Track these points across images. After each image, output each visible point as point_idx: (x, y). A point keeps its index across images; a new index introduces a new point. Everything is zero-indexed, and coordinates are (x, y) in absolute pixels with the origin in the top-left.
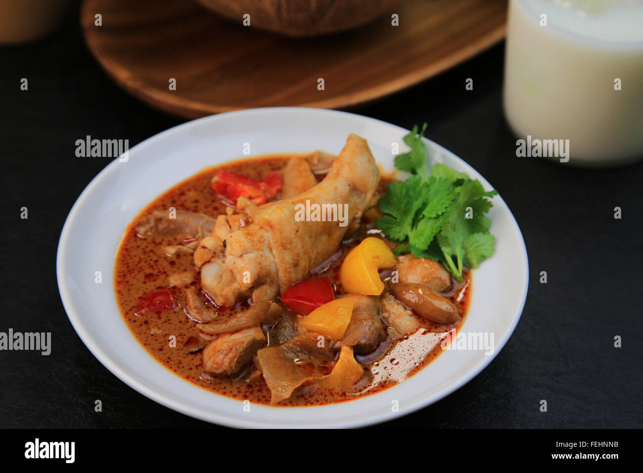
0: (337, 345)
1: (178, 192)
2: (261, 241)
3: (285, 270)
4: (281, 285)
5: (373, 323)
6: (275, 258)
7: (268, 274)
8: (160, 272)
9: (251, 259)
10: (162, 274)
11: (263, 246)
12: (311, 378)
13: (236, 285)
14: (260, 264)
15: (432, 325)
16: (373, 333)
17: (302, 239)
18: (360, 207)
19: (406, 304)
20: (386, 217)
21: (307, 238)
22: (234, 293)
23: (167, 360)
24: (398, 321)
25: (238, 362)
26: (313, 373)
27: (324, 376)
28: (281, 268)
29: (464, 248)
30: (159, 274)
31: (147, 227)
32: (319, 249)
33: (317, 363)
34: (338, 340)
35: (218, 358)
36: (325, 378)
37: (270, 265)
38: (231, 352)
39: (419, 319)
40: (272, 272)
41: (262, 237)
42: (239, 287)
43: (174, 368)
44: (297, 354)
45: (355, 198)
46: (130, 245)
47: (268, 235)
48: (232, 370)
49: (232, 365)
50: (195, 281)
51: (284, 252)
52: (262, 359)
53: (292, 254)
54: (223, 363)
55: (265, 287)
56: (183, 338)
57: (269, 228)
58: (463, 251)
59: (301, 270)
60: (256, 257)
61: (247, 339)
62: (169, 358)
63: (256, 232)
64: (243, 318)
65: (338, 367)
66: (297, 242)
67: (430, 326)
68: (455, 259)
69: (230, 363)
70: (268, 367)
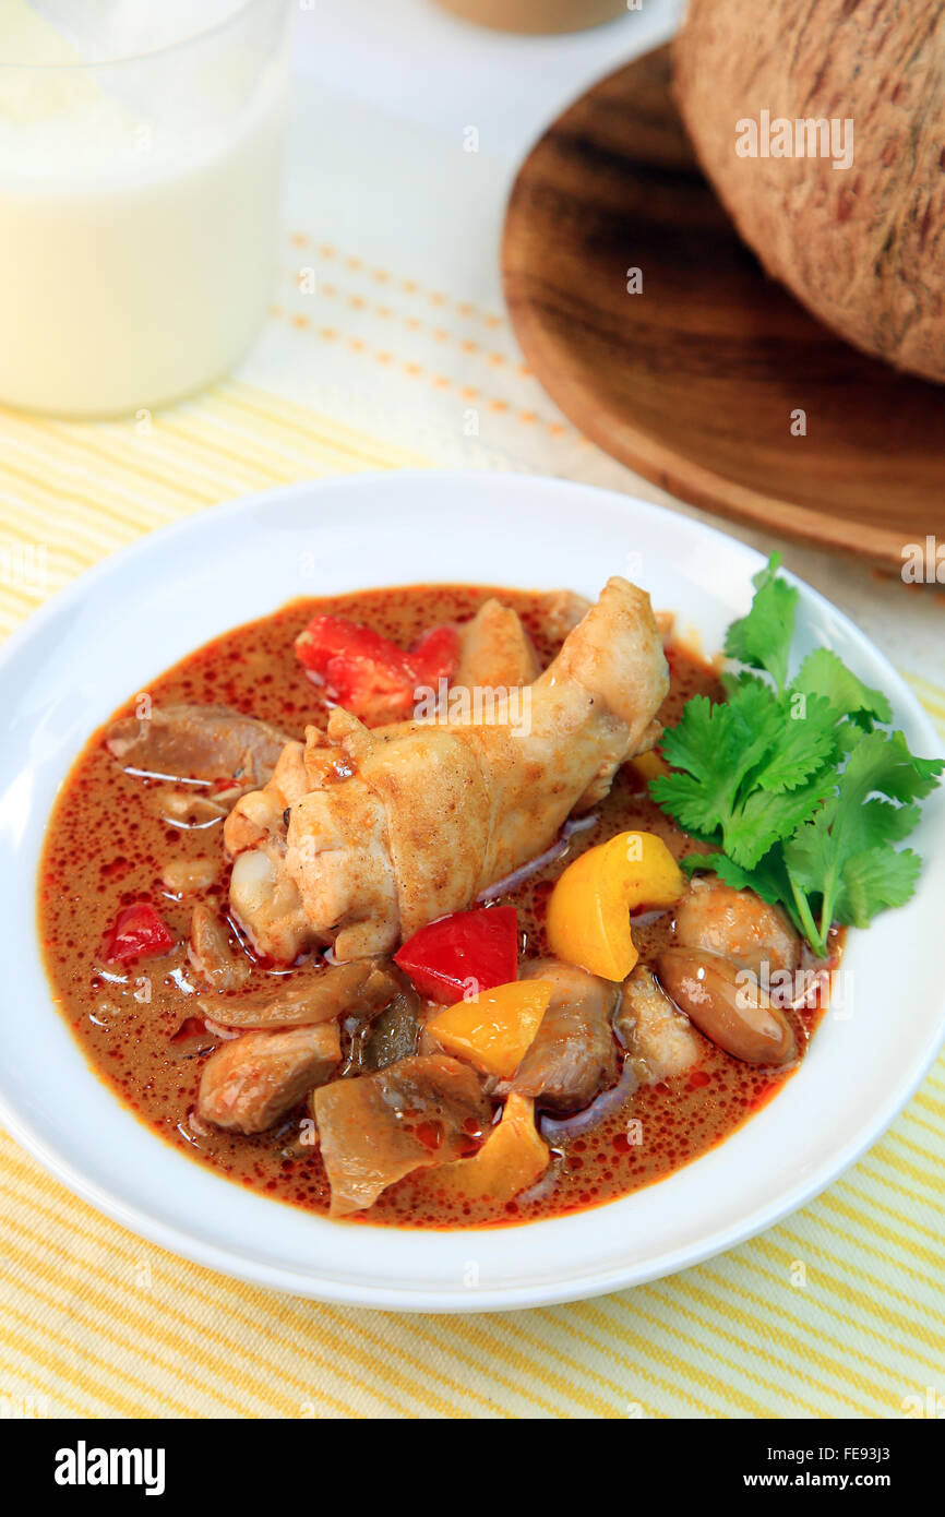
0: (502, 1087)
1: (226, 651)
2: (366, 824)
3: (414, 895)
4: (404, 926)
5: (589, 1046)
6: (393, 864)
7: (374, 901)
8: (138, 856)
9: (338, 865)
10: (142, 862)
11: (370, 835)
12: (429, 1163)
13: (300, 916)
14: (356, 877)
15: (729, 1061)
16: (585, 1069)
17: (462, 823)
18: (614, 754)
19: (680, 1004)
20: (676, 776)
21: (474, 823)
22: (294, 933)
23: (124, 1078)
24: (653, 1041)
25: (269, 1108)
26: (436, 1147)
27: (460, 1161)
28: (405, 890)
29: (843, 876)
30: (135, 861)
31: (133, 743)
32: (507, 843)
33: (451, 1124)
34: (504, 1079)
35: (228, 1093)
36: (461, 1166)
37: (379, 882)
38: (256, 1085)
39: (705, 1044)
40: (384, 898)
41: (368, 815)
42: (306, 920)
43: (134, 1100)
44: (409, 1096)
45: (604, 731)
46: (94, 775)
47: (383, 812)
48: (254, 1126)
49: (254, 1114)
50: (220, 883)
51: (418, 852)
52: (323, 1109)
53: (434, 858)
54: (235, 1106)
55: (364, 928)
56: (169, 1022)
57: (388, 795)
58: (840, 882)
59: (453, 895)
60: (351, 861)
61: (296, 1058)
62: (129, 1074)
63: (357, 801)
64: (297, 1003)
65: (494, 1143)
66: (449, 832)
67: (725, 1064)
68: (816, 901)
69: (250, 1109)
70: (334, 1129)
